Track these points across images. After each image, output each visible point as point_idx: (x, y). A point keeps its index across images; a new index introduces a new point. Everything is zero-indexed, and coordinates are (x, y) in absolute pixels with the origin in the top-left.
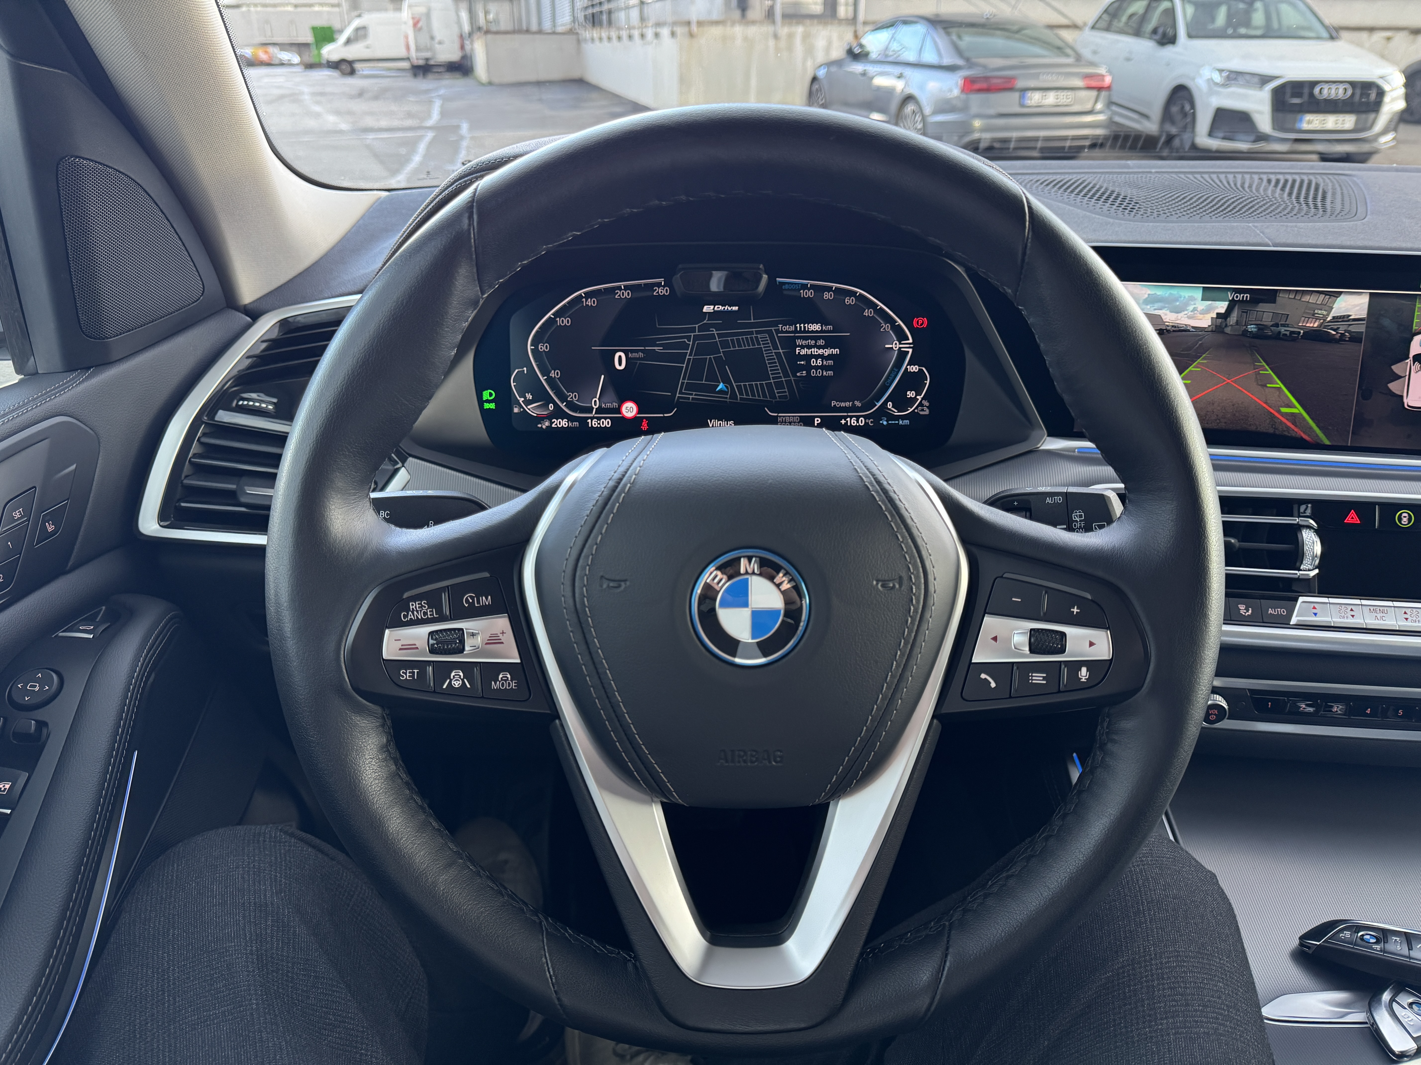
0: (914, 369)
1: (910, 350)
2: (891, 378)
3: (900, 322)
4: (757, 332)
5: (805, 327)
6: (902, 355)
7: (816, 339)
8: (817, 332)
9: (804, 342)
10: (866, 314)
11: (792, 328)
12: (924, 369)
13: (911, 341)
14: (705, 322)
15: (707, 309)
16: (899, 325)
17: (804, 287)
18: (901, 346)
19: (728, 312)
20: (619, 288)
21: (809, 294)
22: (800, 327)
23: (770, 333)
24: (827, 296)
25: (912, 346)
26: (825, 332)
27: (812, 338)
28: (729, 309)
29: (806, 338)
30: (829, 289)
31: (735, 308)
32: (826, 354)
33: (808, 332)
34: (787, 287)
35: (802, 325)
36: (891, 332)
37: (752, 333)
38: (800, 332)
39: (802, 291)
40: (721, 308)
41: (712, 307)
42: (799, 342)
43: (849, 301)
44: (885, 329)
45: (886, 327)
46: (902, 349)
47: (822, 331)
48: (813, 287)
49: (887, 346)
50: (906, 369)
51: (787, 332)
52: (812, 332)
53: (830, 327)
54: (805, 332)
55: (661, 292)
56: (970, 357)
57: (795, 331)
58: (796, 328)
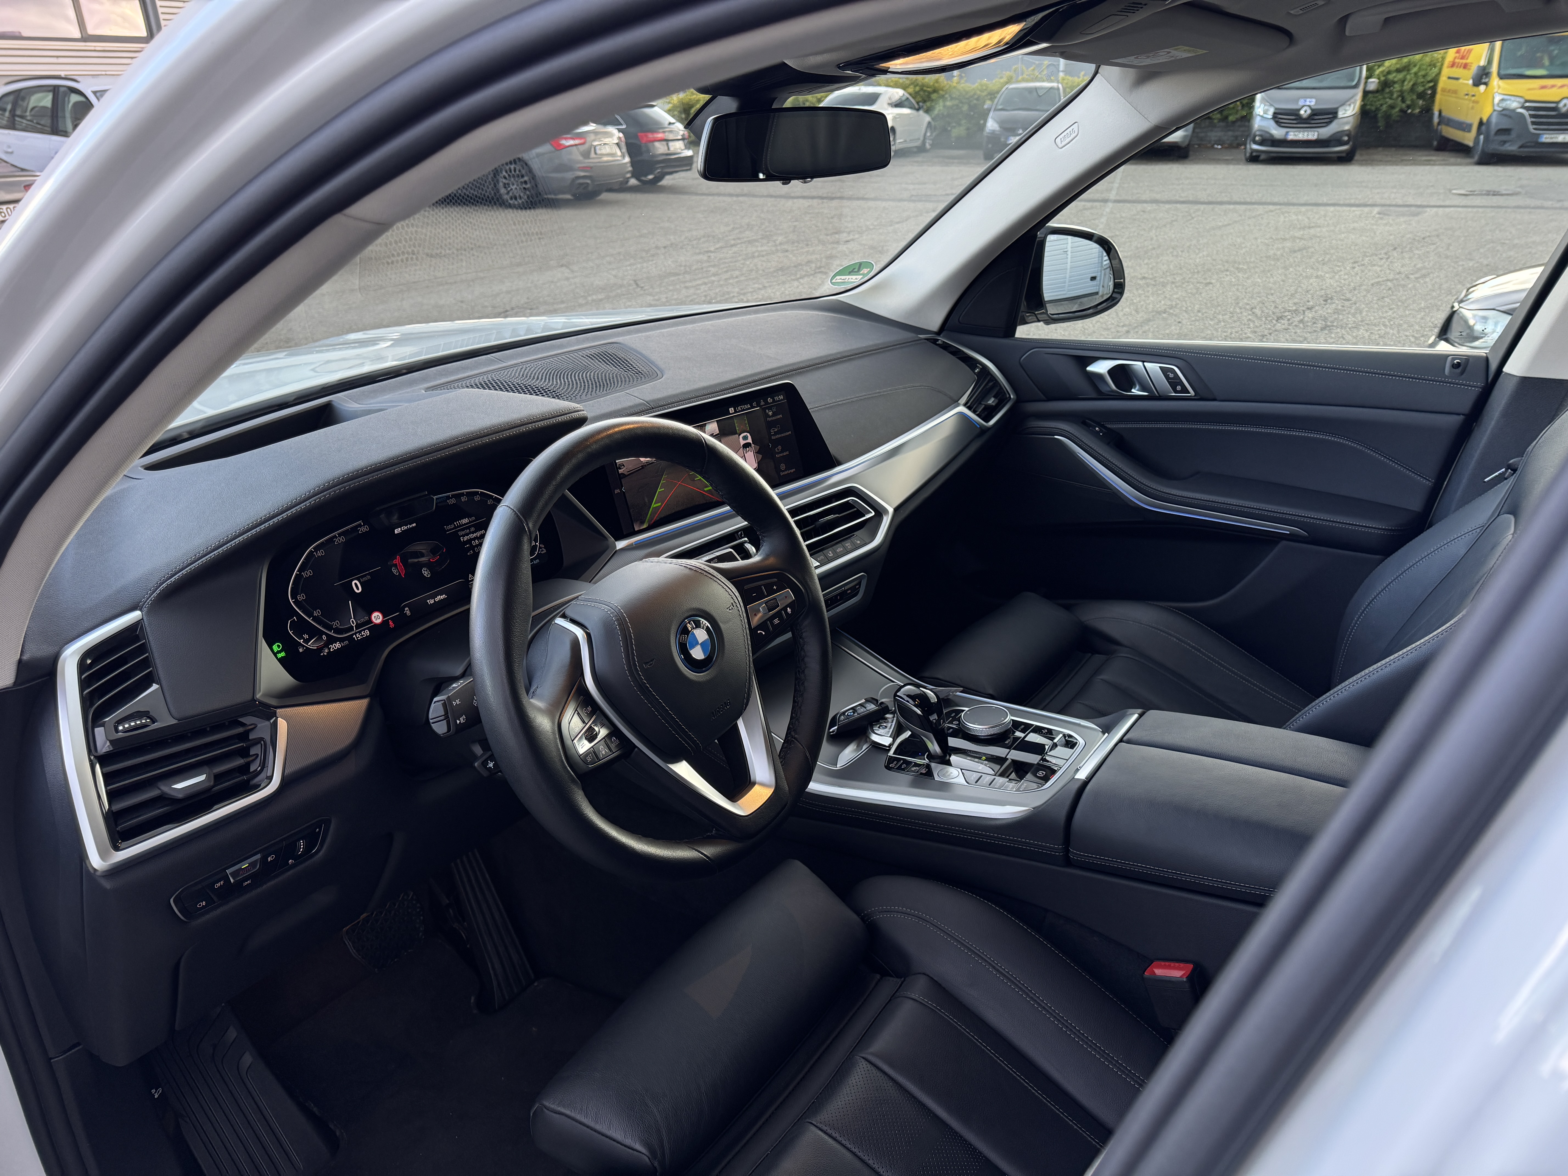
5: (460, 523)
7: (469, 528)
8: (467, 523)
9: (464, 533)
11: (453, 526)
15: (397, 532)
17: (448, 498)
20: (335, 537)
21: (452, 501)
22: (457, 524)
24: (463, 499)
26: (472, 522)
28: (411, 527)
29: (463, 530)
30: (463, 494)
31: (414, 525)
33: (463, 525)
34: (439, 501)
35: (458, 522)
38: (459, 527)
39: (449, 501)
40: (405, 528)
41: (400, 529)
42: (460, 533)
43: (478, 498)
47: (470, 522)
48: (453, 496)
51: (451, 530)
52: (465, 524)
53: (473, 518)
54: (461, 526)
55: (364, 530)
57: (455, 527)
58: (455, 525)
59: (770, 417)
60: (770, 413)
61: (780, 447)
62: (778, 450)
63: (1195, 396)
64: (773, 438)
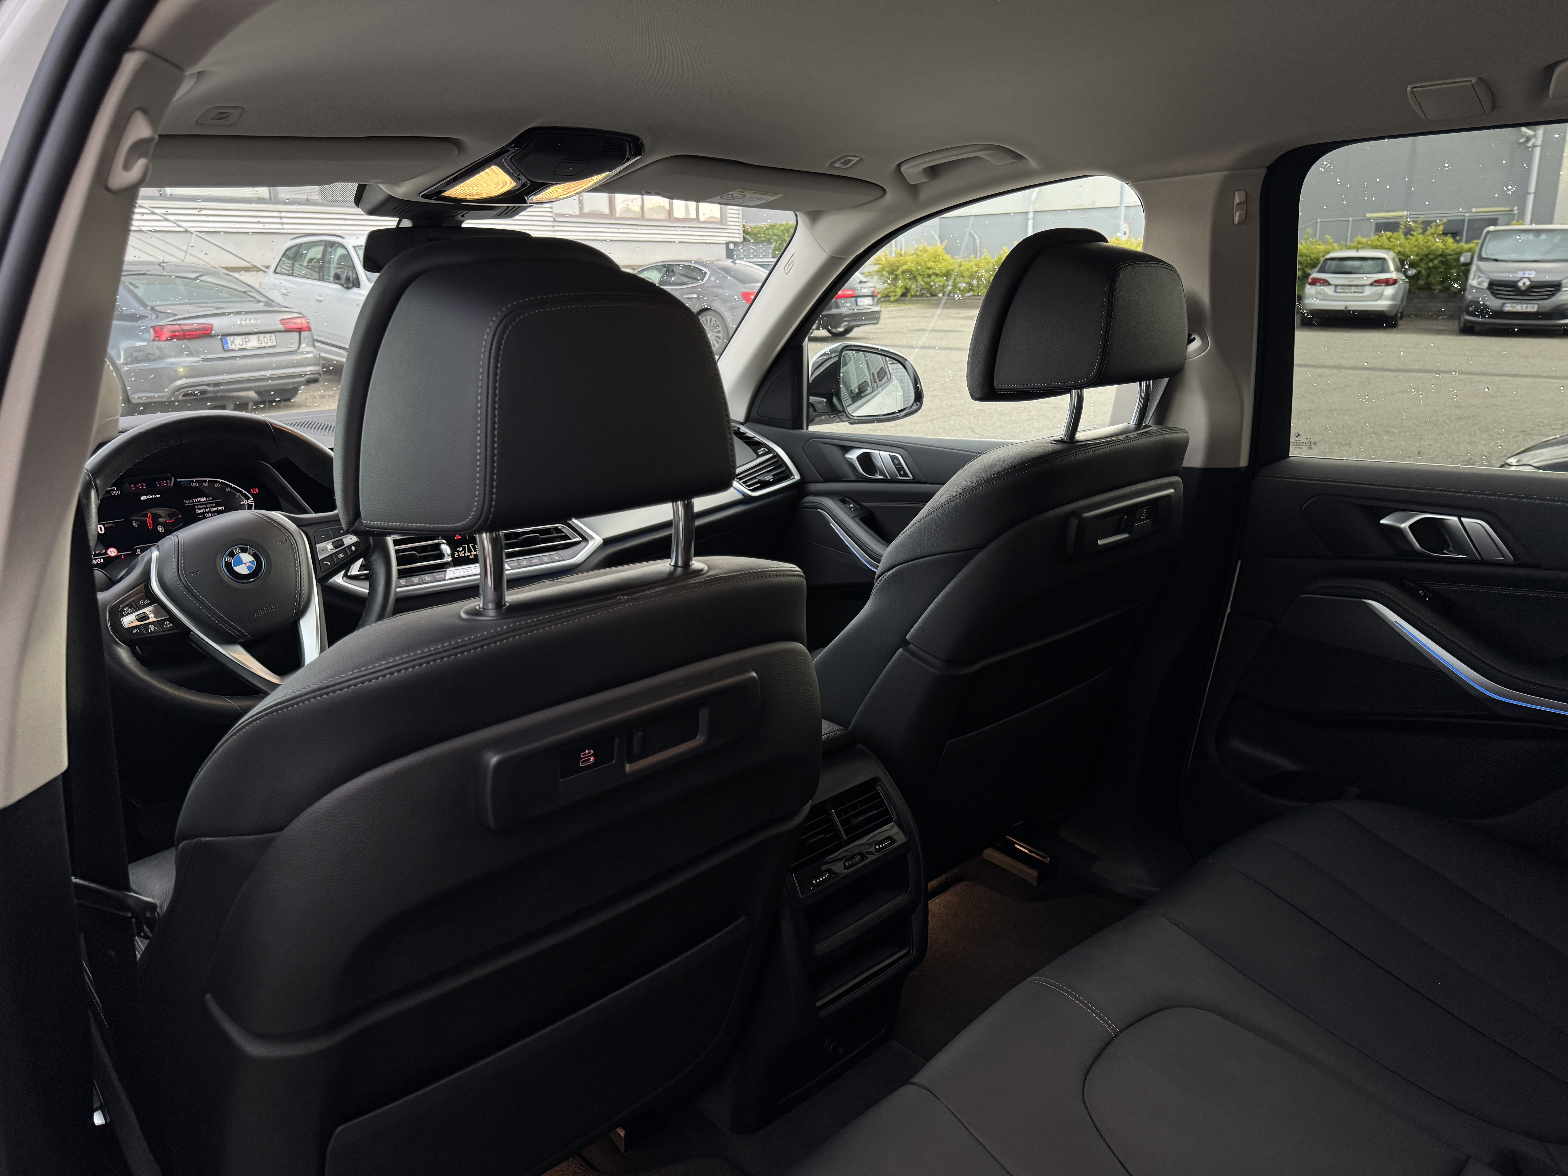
1: (255, 503)
3: (244, 491)
5: (198, 500)
6: (251, 506)
9: (199, 507)
10: (227, 490)
11: (191, 501)
13: (254, 499)
15: (143, 498)
16: (246, 493)
17: (192, 482)
18: (249, 502)
19: (154, 498)
21: (196, 484)
24: (205, 484)
27: (203, 504)
28: (155, 496)
29: (200, 505)
30: (206, 481)
31: (159, 496)
34: (184, 483)
35: (196, 499)
36: (243, 496)
38: (196, 502)
39: (192, 484)
40: (151, 497)
42: (197, 507)
43: (216, 485)
45: (239, 494)
47: (207, 501)
48: (196, 481)
49: (243, 503)
51: (189, 503)
52: (202, 501)
53: (211, 498)
54: (198, 502)
55: (116, 493)
57: (193, 502)
63: (913, 479)
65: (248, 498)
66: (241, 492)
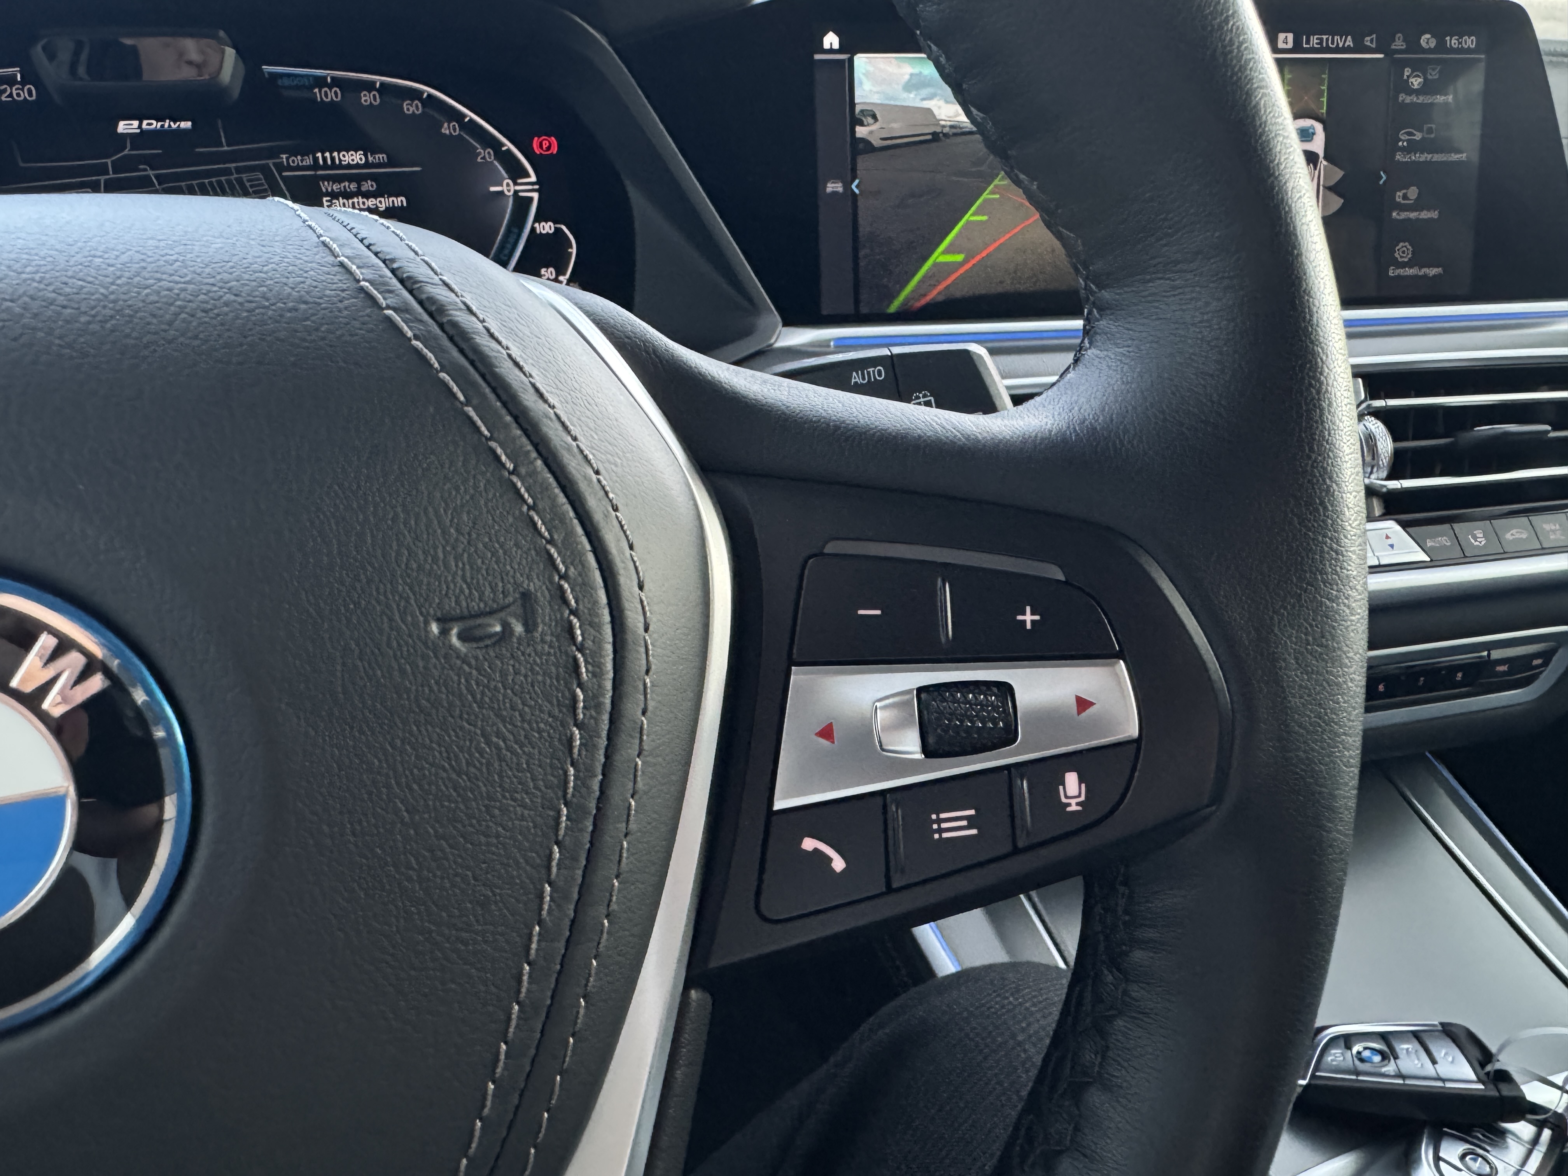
0: (547, 228)
1: (535, 196)
2: (509, 246)
3: (509, 145)
4: (238, 170)
5: (333, 159)
6: (522, 204)
7: (359, 179)
8: (357, 166)
9: (336, 187)
10: (445, 130)
11: (308, 161)
12: (564, 228)
13: (533, 178)
14: (126, 152)
15: (123, 127)
16: (509, 151)
17: (320, 82)
18: (518, 188)
19: (171, 132)
21: (332, 95)
22: (324, 159)
23: (265, 169)
24: (367, 98)
25: (537, 187)
26: (374, 166)
27: (350, 178)
28: (174, 126)
29: (338, 179)
30: (369, 86)
31: (186, 125)
32: (382, 208)
33: (341, 167)
34: (286, 82)
35: (327, 154)
36: (496, 163)
37: (227, 172)
38: (325, 167)
39: (317, 90)
40: (155, 125)
41: (136, 123)
42: (325, 186)
43: (411, 108)
44: (484, 158)
45: (485, 154)
46: (521, 194)
47: (367, 165)
48: (336, 82)
49: (493, 189)
50: (533, 229)
51: (298, 168)
52: (349, 166)
53: (382, 157)
54: (334, 166)
55: (18, 95)
56: (637, 199)
57: (315, 166)
58: (316, 159)
59: (1410, 92)
60: (1416, 82)
61: (1413, 192)
62: (1405, 197)
64: (1399, 157)
65: (516, 173)
66: (496, 145)
